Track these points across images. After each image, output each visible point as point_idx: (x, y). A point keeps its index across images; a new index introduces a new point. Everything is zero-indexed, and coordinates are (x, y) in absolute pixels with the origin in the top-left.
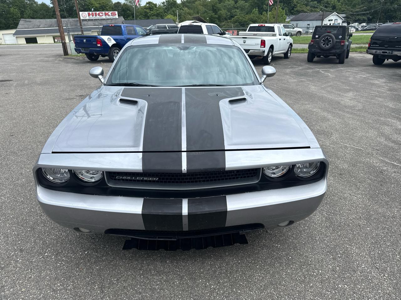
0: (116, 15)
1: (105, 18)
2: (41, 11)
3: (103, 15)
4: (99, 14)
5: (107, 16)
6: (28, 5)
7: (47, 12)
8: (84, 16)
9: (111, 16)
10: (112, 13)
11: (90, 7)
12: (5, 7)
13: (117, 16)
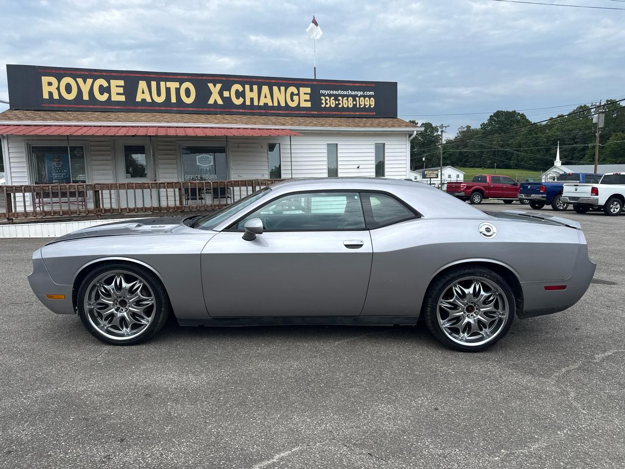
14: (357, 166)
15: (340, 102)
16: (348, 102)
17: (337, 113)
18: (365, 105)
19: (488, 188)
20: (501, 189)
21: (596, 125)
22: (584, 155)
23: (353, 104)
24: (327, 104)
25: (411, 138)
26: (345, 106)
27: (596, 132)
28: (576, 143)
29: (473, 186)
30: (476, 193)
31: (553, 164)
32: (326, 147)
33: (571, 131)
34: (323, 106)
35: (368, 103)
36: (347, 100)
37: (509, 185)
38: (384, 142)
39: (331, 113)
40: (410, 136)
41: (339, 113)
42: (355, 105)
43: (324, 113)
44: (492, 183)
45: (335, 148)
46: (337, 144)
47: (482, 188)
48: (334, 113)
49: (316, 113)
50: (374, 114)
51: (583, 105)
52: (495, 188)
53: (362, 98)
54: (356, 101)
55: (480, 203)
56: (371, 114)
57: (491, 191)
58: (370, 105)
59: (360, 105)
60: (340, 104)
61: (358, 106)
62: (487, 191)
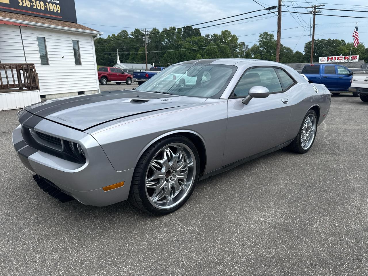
0: (356, 58)
1: (343, 62)
2: (294, 58)
3: (342, 59)
4: (338, 59)
5: (347, 60)
6: (285, 54)
7: (298, 58)
8: (323, 60)
9: (351, 60)
10: (353, 57)
11: (338, 53)
12: (268, 55)
13: (357, 60)
14: (63, 56)
15: (34, 4)
16: (40, 5)
17: (33, 12)
18: (54, 10)
19: (109, 75)
20: (116, 75)
21: (144, 41)
22: (128, 58)
23: (45, 7)
24: (23, 3)
25: (95, 38)
26: (39, 8)
27: (145, 46)
28: (124, 51)
29: (102, 74)
30: (104, 78)
31: (116, 63)
32: (36, 39)
33: (120, 44)
34: (20, 4)
35: (55, 9)
36: (39, 3)
37: (120, 73)
38: (78, 40)
39: (28, 12)
40: (94, 37)
41: (34, 13)
42: (46, 9)
43: (22, 10)
44: (111, 72)
45: (43, 41)
46: (44, 38)
47: (107, 75)
48: (31, 12)
49: (15, 10)
50: (61, 17)
51: (124, 30)
52: (113, 75)
53: (50, 4)
54: (46, 5)
55: (106, 84)
56: (59, 17)
57: (111, 77)
58: (57, 11)
59: (50, 9)
60: (34, 6)
61: (49, 10)
62: (109, 77)
